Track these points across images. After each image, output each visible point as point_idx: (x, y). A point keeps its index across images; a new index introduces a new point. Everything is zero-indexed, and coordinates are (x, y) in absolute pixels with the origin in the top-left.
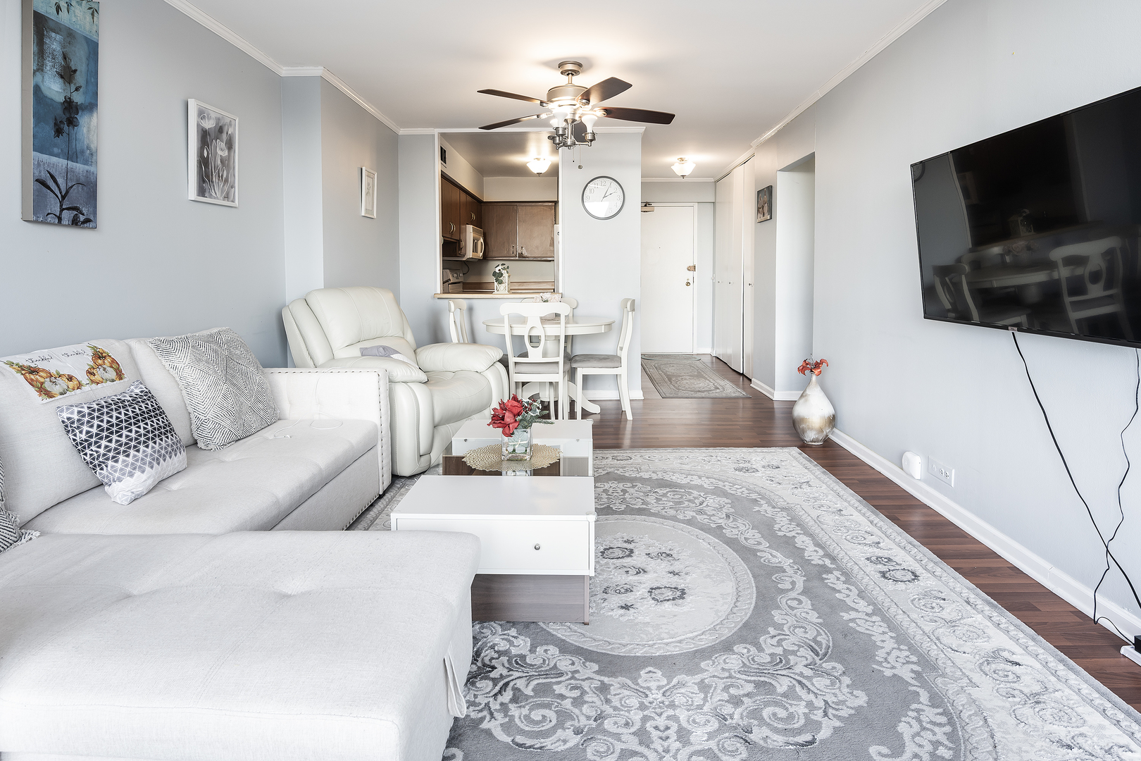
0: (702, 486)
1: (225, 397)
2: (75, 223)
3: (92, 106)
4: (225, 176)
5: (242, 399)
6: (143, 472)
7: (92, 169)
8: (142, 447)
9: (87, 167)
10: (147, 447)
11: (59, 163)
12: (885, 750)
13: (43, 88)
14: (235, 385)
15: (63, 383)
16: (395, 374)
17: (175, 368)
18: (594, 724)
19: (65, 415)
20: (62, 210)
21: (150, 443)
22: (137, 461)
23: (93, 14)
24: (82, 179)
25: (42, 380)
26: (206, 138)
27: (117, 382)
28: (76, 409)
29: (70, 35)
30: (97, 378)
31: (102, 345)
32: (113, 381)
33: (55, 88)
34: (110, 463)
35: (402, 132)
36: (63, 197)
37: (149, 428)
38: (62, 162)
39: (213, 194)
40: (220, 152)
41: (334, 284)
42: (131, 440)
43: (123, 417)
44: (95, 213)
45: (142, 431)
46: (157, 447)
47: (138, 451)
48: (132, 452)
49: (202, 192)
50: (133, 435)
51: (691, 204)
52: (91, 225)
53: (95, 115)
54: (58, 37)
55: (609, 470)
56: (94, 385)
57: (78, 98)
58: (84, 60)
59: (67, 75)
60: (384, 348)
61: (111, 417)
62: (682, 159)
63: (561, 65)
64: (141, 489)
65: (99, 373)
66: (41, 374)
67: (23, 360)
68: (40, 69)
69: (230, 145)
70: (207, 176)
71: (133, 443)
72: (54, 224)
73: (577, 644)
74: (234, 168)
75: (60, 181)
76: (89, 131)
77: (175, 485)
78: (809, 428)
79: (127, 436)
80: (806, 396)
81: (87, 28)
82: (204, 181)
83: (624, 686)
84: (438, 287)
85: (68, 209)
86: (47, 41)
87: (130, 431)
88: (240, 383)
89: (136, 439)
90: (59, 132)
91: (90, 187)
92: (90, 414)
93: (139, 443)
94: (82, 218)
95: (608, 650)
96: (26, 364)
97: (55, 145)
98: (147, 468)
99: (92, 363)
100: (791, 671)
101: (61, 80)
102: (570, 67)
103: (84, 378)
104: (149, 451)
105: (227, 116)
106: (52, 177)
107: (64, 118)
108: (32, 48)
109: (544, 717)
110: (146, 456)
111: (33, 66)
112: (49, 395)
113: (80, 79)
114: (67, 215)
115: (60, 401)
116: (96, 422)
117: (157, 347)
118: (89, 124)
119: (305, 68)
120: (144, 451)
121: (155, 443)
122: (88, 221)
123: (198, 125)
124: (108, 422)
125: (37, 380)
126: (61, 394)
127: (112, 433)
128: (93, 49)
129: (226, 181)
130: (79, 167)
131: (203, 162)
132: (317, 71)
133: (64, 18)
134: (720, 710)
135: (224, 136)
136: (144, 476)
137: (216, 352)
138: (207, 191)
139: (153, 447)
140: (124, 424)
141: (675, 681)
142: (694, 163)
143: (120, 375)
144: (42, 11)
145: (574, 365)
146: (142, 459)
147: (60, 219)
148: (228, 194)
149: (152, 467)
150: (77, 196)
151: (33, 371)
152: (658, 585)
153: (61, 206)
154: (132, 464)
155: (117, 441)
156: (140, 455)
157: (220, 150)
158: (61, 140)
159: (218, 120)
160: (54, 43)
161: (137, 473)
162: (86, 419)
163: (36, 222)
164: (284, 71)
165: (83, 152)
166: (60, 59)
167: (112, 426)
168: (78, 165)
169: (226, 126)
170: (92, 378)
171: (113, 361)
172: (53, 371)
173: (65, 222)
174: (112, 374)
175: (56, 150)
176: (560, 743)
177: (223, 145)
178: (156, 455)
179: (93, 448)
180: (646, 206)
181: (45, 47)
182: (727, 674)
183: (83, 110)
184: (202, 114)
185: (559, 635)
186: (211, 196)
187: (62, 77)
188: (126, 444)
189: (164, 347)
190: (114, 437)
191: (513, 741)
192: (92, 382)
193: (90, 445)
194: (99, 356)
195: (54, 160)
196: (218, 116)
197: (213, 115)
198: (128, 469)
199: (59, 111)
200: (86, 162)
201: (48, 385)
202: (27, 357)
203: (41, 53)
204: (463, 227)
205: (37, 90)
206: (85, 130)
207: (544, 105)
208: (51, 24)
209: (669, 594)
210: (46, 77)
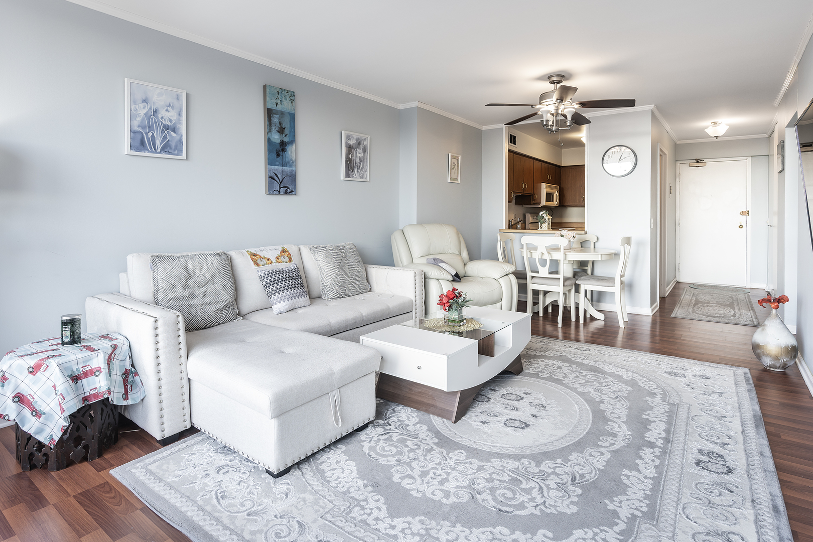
0: (622, 377)
1: (336, 276)
2: (286, 193)
3: (293, 141)
4: (361, 166)
5: (346, 278)
6: (284, 302)
7: (294, 169)
8: (285, 291)
9: (291, 168)
10: (288, 291)
11: (278, 168)
12: (550, 535)
13: (271, 139)
14: (343, 271)
15: (265, 261)
16: (430, 274)
17: (316, 260)
18: (408, 460)
19: (260, 274)
20: (280, 188)
21: (289, 290)
22: (282, 297)
23: (292, 102)
24: (289, 174)
25: (257, 259)
26: (350, 148)
27: (288, 263)
28: (263, 272)
29: (282, 114)
30: (280, 260)
31: (286, 247)
32: (287, 262)
33: (276, 138)
34: (273, 296)
35: (484, 128)
36: (281, 183)
37: (290, 283)
38: (280, 168)
39: (355, 176)
40: (358, 155)
41: (422, 222)
42: (281, 287)
43: (280, 277)
44: (295, 188)
45: (287, 284)
46: (292, 292)
47: (283, 292)
48: (281, 292)
49: (347, 175)
50: (283, 285)
51: (745, 158)
52: (293, 193)
53: (294, 145)
54: (277, 116)
55: (565, 354)
56: (278, 263)
57: (286, 139)
58: (288, 122)
59: (281, 131)
60: (434, 259)
61: (276, 277)
62: (715, 123)
63: (549, 78)
64: (282, 309)
65: (281, 259)
66: (257, 256)
67: (253, 251)
68: (270, 131)
69: (365, 151)
70: (351, 168)
71: (282, 289)
72: (277, 194)
73: (439, 429)
74: (367, 162)
75: (279, 176)
76: (291, 153)
77: (300, 311)
78: (764, 354)
79: (280, 286)
80: (764, 325)
81: (290, 109)
82: (349, 170)
83: (441, 453)
84: (504, 225)
85: (282, 187)
86: (273, 119)
87: (282, 284)
88: (347, 270)
89: (284, 287)
90: (278, 155)
91: (293, 177)
92: (268, 274)
93: (285, 289)
94: (289, 191)
95: (451, 437)
96: (253, 252)
97: (277, 161)
98: (286, 301)
99: (279, 254)
100: (543, 481)
101: (279, 134)
102: (555, 78)
103: (274, 260)
104: (288, 293)
105: (363, 136)
106: (276, 174)
107: (281, 149)
108: (267, 123)
109: (391, 450)
110: (287, 295)
111: (267, 131)
112: (258, 265)
113: (287, 131)
114: (282, 190)
115: (262, 268)
116: (269, 278)
117: (311, 249)
118: (291, 149)
119: (410, 103)
120: (286, 293)
121: (291, 290)
122: (292, 191)
123: (346, 143)
124: (274, 278)
125: (255, 259)
126: (263, 265)
127: (274, 283)
128: (293, 117)
129: (362, 169)
130: (287, 169)
131: (349, 161)
132: (415, 104)
133: (280, 107)
134: (476, 480)
135: (361, 147)
136: (285, 304)
137: (337, 254)
138: (351, 174)
139: (290, 292)
140: (280, 280)
141: (469, 460)
142: (727, 125)
143: (290, 260)
144: (270, 107)
145: (578, 282)
146: (285, 296)
147: (279, 192)
148: (363, 175)
149: (288, 301)
150: (287, 182)
151: (255, 255)
152: (516, 418)
153: (280, 186)
154: (281, 298)
155: (276, 287)
156: (284, 294)
157: (359, 154)
158: (279, 159)
159: (358, 139)
160: (275, 119)
161: (282, 302)
162: (266, 276)
163: (269, 194)
164: (401, 107)
165: (289, 162)
166: (278, 125)
167: (275, 280)
168: (287, 168)
169: (363, 142)
170: (278, 260)
171: (289, 254)
172: (262, 256)
173: (282, 193)
174: (287, 259)
175: (277, 163)
176: (386, 461)
177: (361, 151)
178: (295, 295)
179: (268, 288)
180: (698, 162)
181: (272, 121)
182: (501, 468)
183: (288, 144)
184: (348, 138)
185: (435, 423)
186: (353, 177)
187: (279, 132)
188: (279, 289)
189: (314, 249)
190: (275, 285)
191: (368, 453)
192: (277, 262)
193: (267, 287)
194: (284, 251)
195: (277, 167)
196: (358, 137)
197: (355, 137)
198: (279, 300)
199: (278, 147)
200: (290, 166)
201: (258, 262)
202: (255, 249)
203: (270, 124)
204: (539, 184)
205: (269, 140)
206: (290, 153)
207: (534, 107)
208: (274, 111)
209: (517, 424)
210: (273, 133)
